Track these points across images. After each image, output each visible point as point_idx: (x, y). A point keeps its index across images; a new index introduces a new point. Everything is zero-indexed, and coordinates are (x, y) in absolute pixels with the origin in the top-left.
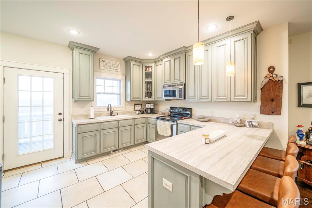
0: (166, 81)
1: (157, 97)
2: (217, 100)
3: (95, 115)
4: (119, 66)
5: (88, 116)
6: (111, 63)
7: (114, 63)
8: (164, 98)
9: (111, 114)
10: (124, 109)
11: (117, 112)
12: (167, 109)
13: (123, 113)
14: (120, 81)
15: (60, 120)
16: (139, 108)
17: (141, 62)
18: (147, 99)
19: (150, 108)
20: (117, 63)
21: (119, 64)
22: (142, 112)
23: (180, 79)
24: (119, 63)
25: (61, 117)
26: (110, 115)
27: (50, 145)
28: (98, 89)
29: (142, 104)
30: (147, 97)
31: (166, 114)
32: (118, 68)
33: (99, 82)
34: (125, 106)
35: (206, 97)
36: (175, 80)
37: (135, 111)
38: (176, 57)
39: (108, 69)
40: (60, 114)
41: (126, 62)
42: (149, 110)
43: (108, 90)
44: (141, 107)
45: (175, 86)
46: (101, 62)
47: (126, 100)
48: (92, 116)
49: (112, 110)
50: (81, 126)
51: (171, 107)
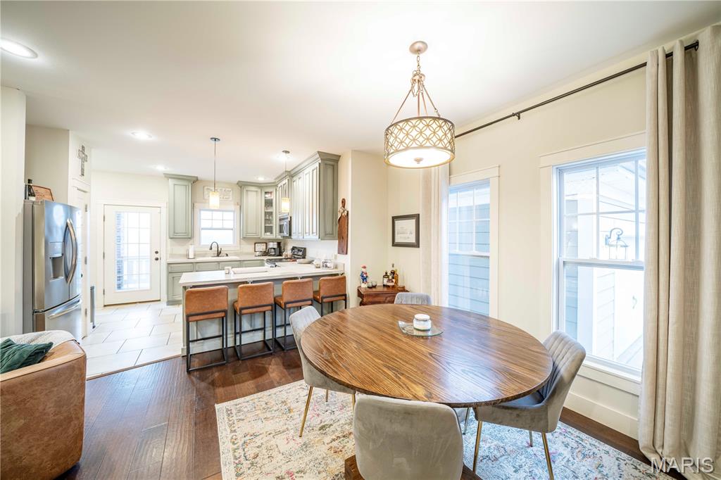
3: (195, 255)
4: (231, 194)
5: (187, 256)
7: (223, 191)
9: (219, 254)
10: (238, 248)
11: (227, 252)
12: (290, 250)
13: (236, 254)
14: (234, 212)
15: (157, 259)
16: (261, 247)
17: (260, 186)
18: (268, 235)
19: (274, 249)
20: (227, 189)
21: (230, 191)
22: (266, 253)
24: (230, 189)
25: (157, 256)
26: (217, 256)
27: (146, 286)
28: (204, 224)
29: (266, 243)
30: (268, 234)
31: (289, 257)
32: (230, 196)
33: (204, 215)
34: (240, 244)
37: (254, 251)
40: (157, 252)
41: (240, 188)
42: (273, 250)
43: (217, 224)
44: (265, 247)
46: (205, 190)
47: (240, 237)
48: (191, 256)
49: (219, 250)
50: (172, 265)
51: (293, 247)
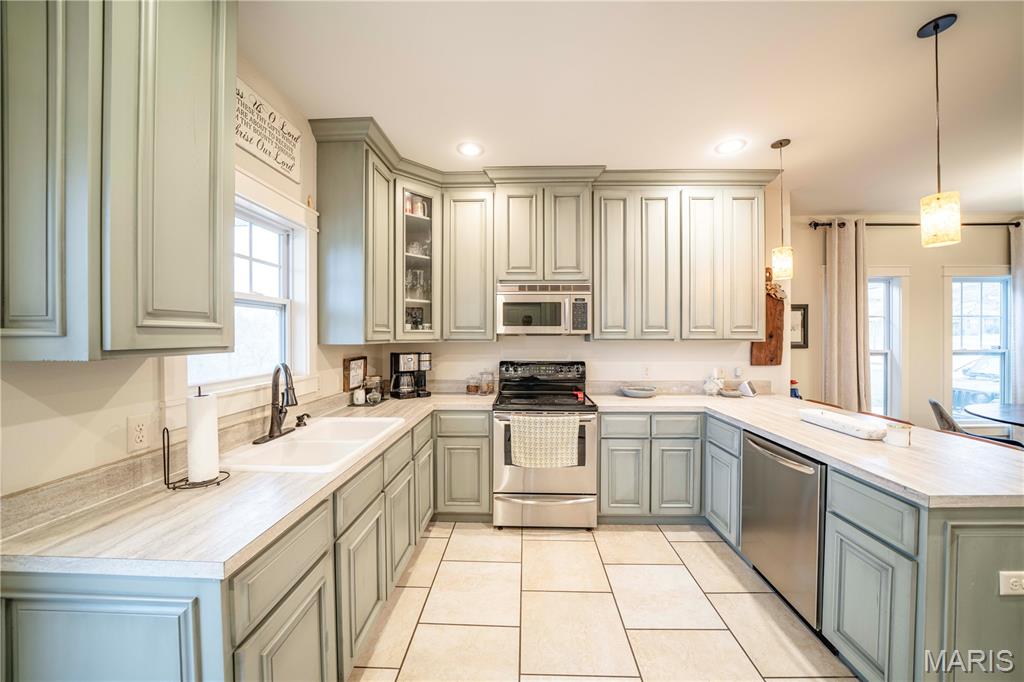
0: (513, 268)
1: (457, 328)
2: (692, 337)
4: (296, 152)
6: (265, 115)
7: (277, 124)
8: (501, 329)
12: (486, 373)
16: (357, 374)
17: (391, 166)
18: (410, 334)
19: (414, 373)
20: (289, 128)
21: (296, 139)
23: (578, 267)
24: (296, 134)
26: (271, 436)
29: (365, 358)
32: (293, 158)
35: (661, 328)
36: (556, 269)
37: (347, 387)
38: (561, 190)
39: (252, 148)
41: (318, 142)
42: (408, 380)
44: (361, 372)
45: (556, 288)
47: (319, 343)
51: (502, 363)
